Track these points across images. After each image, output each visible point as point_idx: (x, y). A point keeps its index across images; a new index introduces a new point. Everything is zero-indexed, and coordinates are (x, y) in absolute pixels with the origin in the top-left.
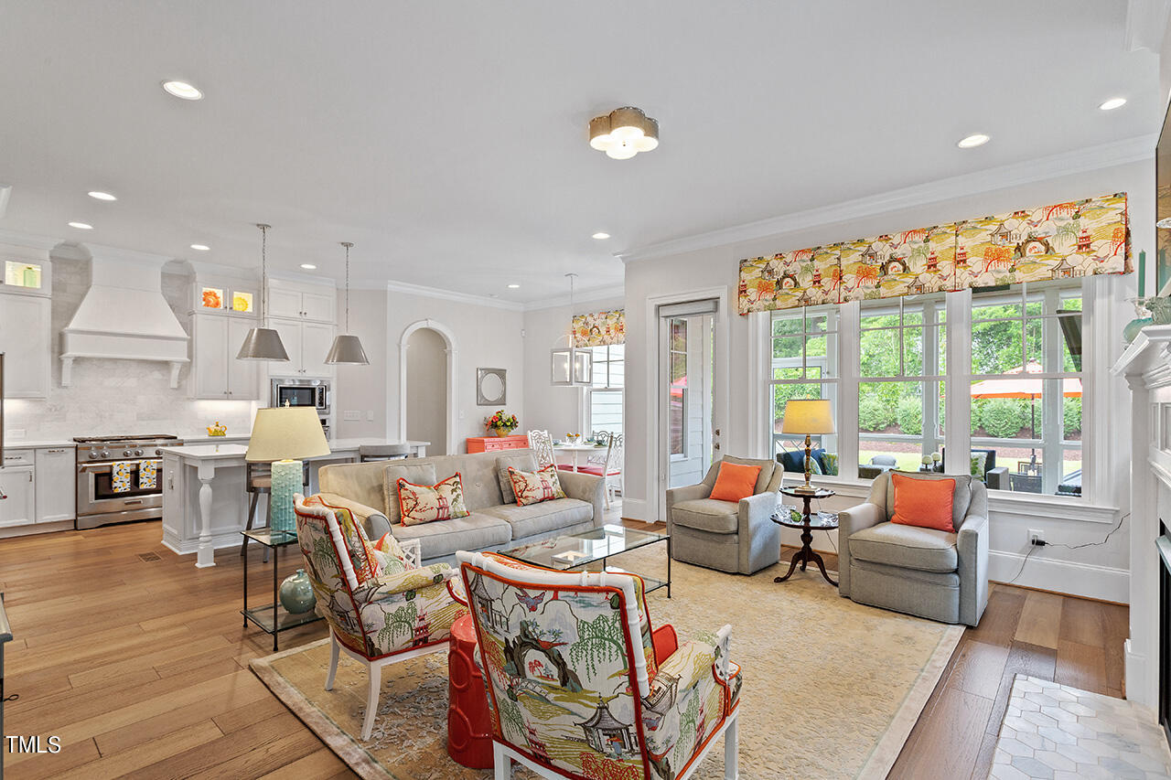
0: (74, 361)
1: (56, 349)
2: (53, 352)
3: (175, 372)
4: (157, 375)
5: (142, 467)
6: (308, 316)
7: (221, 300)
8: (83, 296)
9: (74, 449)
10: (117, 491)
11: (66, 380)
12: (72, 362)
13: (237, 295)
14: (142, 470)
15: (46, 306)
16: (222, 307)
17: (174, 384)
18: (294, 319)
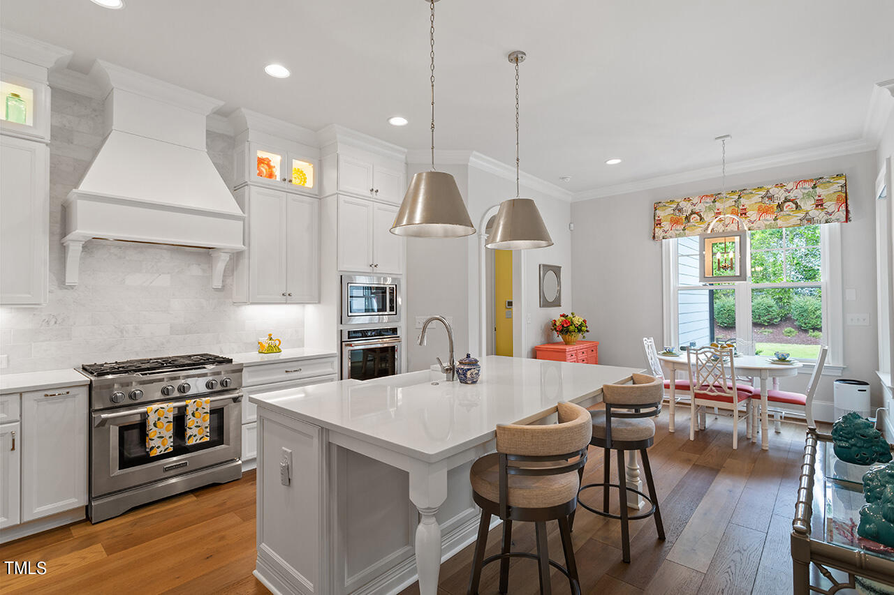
0: (84, 247)
1: (57, 229)
2: (52, 234)
3: (221, 264)
4: (195, 270)
5: (189, 411)
6: (379, 195)
7: (277, 172)
8: (96, 151)
9: (86, 390)
10: (154, 453)
11: (72, 277)
12: (81, 249)
13: (297, 164)
14: (190, 416)
15: (43, 154)
16: (278, 179)
17: (217, 283)
18: (364, 198)
